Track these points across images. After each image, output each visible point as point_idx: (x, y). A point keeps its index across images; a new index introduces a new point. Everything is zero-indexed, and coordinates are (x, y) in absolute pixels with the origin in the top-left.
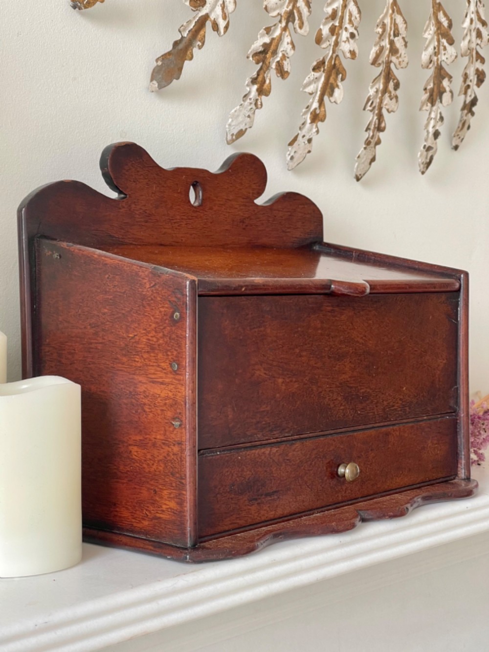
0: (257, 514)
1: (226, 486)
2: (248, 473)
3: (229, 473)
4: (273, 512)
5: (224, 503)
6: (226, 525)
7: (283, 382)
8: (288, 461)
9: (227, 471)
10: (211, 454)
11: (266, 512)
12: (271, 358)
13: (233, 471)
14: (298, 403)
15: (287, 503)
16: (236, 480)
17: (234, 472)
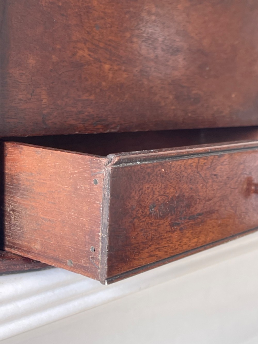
0: (178, 243)
1: (145, 207)
2: (172, 190)
3: (149, 191)
4: (195, 240)
5: (142, 230)
6: (143, 259)
7: (111, 68)
8: (215, 177)
9: (148, 188)
10: (129, 164)
11: (188, 239)
12: (97, 38)
13: (154, 188)
14: (127, 96)
15: (210, 228)
16: (158, 200)
17: (156, 189)
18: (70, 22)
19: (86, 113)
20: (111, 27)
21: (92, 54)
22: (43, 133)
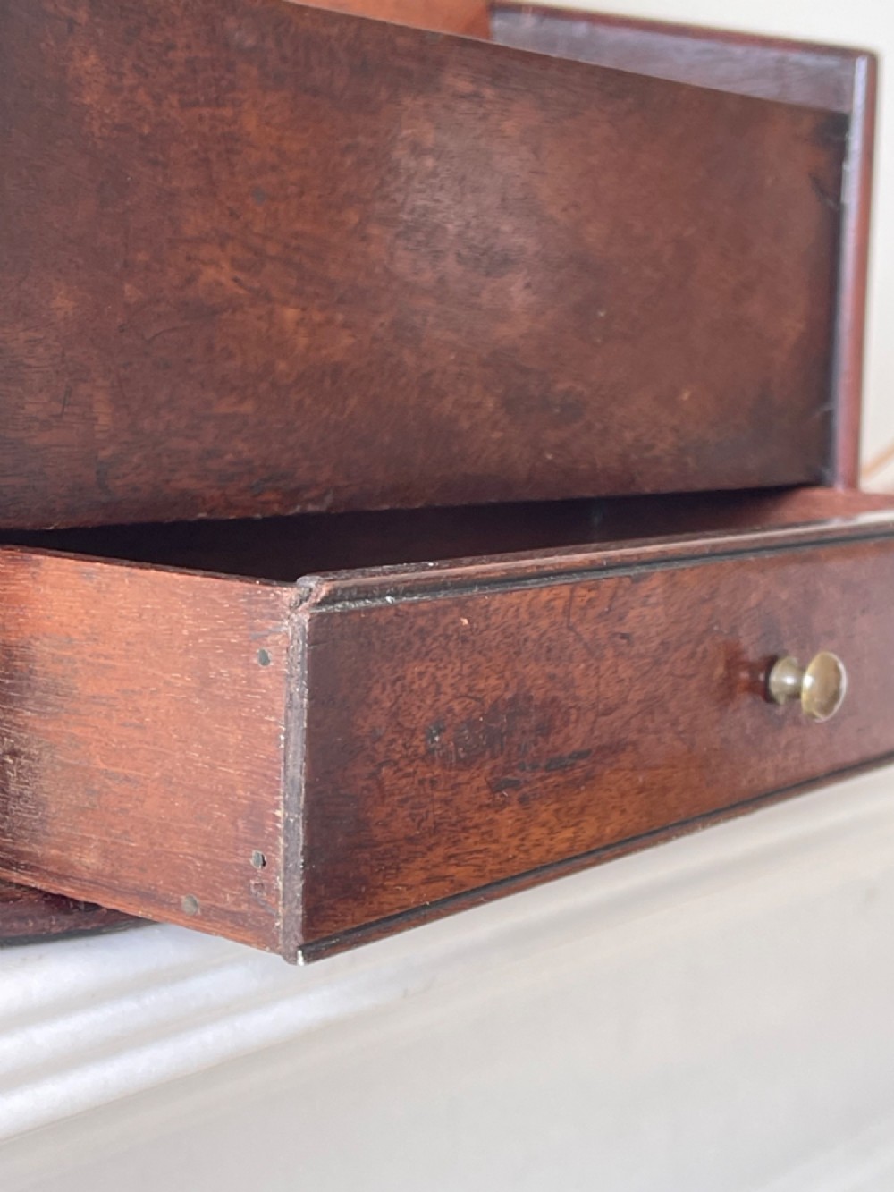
0: (515, 842)
1: (413, 733)
2: (493, 681)
3: (424, 684)
4: (568, 833)
5: (404, 801)
6: (409, 888)
8: (624, 641)
9: (421, 674)
10: (362, 604)
11: (544, 831)
12: (258, 228)
13: (439, 674)
15: (613, 797)
16: (450, 710)
17: (445, 676)
18: (175, 183)
19: (229, 457)
20: (301, 194)
21: (242, 276)
22: (99, 518)
